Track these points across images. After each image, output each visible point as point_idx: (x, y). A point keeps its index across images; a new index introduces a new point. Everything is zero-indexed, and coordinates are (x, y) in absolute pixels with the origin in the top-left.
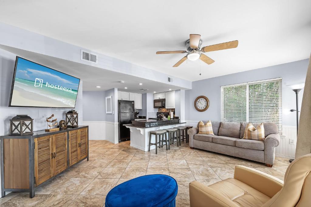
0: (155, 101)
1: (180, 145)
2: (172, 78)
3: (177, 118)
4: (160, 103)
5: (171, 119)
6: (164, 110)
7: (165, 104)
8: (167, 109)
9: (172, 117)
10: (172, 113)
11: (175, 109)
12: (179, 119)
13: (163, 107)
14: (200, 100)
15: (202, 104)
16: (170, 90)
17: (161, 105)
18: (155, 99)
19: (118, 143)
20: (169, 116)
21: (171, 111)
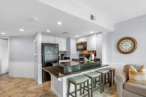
0: (78, 44)
1: (103, 91)
2: (95, 16)
3: (99, 60)
4: (82, 46)
5: (92, 60)
6: (85, 52)
7: (86, 47)
8: (89, 51)
9: (93, 59)
10: (93, 55)
11: (96, 51)
12: (101, 61)
13: (85, 49)
14: (125, 41)
15: (127, 46)
16: (92, 32)
17: (83, 48)
18: (78, 42)
19: (42, 83)
20: (90, 58)
21: (92, 53)
